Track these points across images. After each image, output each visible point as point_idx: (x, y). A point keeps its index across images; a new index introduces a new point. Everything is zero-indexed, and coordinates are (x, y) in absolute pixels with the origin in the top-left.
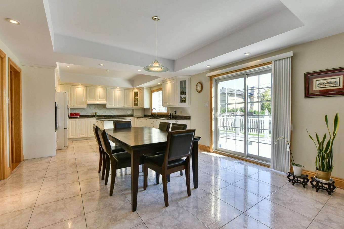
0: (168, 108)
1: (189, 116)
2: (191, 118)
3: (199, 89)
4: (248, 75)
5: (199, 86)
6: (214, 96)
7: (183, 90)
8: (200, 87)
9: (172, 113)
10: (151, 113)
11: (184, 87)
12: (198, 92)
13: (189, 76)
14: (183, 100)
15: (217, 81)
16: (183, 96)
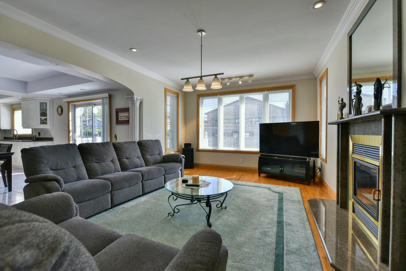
0: (32, 129)
1: (52, 138)
2: (54, 140)
3: (60, 112)
4: (95, 105)
5: (60, 109)
6: (72, 120)
7: (44, 112)
8: (61, 111)
9: (36, 135)
10: (13, 135)
11: (45, 109)
12: (59, 115)
13: (50, 98)
14: (44, 122)
15: (75, 107)
16: (43, 118)
